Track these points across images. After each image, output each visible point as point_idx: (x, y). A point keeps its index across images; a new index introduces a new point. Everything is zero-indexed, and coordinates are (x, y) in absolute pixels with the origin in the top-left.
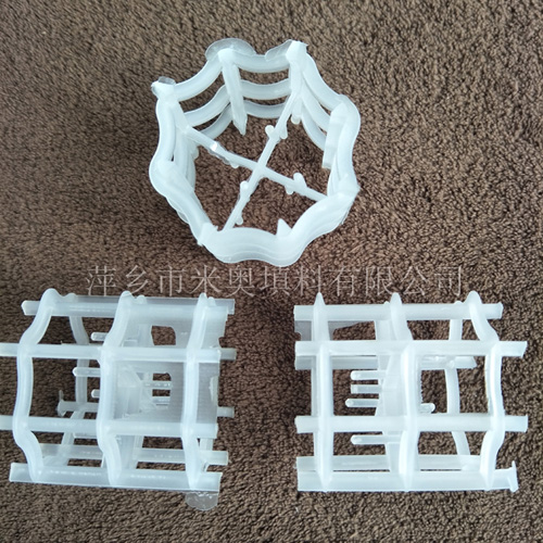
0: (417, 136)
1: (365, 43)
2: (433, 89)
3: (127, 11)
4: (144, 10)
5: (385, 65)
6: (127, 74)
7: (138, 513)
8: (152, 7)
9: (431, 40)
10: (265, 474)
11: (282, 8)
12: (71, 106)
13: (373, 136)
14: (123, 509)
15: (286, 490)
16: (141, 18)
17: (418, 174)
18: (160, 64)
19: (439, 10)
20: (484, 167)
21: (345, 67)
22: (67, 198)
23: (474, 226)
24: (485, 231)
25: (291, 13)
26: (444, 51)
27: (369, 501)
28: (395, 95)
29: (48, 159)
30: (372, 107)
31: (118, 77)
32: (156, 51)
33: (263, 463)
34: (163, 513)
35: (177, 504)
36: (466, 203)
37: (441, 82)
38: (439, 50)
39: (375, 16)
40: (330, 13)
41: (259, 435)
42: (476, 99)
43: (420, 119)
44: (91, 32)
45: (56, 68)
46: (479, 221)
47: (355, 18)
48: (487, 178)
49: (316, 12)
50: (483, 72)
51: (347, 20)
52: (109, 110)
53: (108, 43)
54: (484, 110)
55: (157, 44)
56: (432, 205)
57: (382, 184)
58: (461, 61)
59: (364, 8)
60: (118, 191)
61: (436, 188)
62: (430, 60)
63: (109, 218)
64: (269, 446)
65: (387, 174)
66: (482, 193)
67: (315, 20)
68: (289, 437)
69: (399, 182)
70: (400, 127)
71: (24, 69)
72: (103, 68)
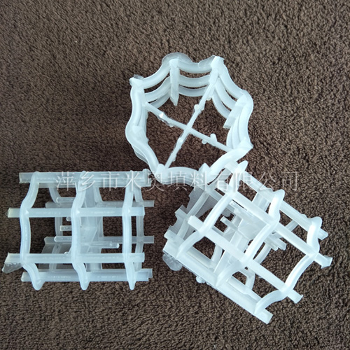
0: (302, 122)
1: (274, 63)
2: (314, 94)
3: (128, 32)
4: (139, 33)
5: (285, 77)
6: (127, 72)
7: (115, 344)
8: (144, 31)
9: (314, 64)
10: (196, 324)
11: (224, 38)
12: (90, 89)
13: (275, 120)
14: (106, 340)
15: (208, 335)
16: (136, 38)
17: (301, 145)
18: (147, 67)
19: (320, 47)
20: (341, 144)
21: (261, 77)
22: (85, 145)
23: (334, 179)
24: (340, 183)
25: (229, 42)
26: (322, 71)
27: (259, 343)
28: (290, 96)
29: (74, 120)
30: (275, 103)
31: (120, 73)
32: (145, 59)
33: (196, 317)
34: (131, 345)
35: (140, 339)
36: (330, 165)
37: (318, 90)
38: (319, 71)
39: (281, 47)
40: (253, 44)
41: (194, 299)
42: (339, 102)
43: (304, 112)
44: (105, 43)
45: (82, 64)
46: (337, 176)
47: (268, 47)
48: (343, 150)
49: (245, 42)
50: (344, 86)
51: (264, 49)
52: (114, 93)
53: (116, 51)
54: (343, 109)
55: (146, 54)
56: (309, 165)
57: (279, 150)
58: (331, 78)
59: (275, 42)
60: (117, 143)
61: (312, 154)
62: (313, 76)
63: (110, 159)
64: (200, 306)
65: (283, 143)
66: (340, 159)
67: (244, 47)
68: (212, 302)
69: (290, 149)
70: (292, 115)
71: (62, 63)
72: (111, 67)
